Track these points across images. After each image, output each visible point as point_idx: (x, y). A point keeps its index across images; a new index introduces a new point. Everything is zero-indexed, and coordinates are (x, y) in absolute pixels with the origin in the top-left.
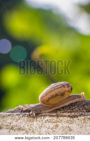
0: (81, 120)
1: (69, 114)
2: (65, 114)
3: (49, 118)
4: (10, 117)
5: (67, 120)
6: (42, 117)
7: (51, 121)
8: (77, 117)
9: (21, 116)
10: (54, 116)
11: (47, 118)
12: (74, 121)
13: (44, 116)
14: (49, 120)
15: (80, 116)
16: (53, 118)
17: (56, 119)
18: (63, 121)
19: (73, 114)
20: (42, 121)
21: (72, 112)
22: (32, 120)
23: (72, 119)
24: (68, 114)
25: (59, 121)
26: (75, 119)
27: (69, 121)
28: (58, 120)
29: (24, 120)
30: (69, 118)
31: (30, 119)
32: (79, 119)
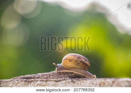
0: (63, 84)
1: (56, 79)
2: (52, 79)
3: (40, 83)
4: (12, 82)
6: (35, 82)
7: (41, 85)
8: (61, 81)
9: (19, 81)
10: (44, 81)
11: (38, 82)
13: (37, 81)
14: (40, 84)
15: (63, 80)
16: (43, 82)
17: (45, 83)
18: (50, 85)
19: (58, 79)
21: (58, 78)
23: (56, 83)
24: (54, 79)
26: (59, 83)
27: (54, 84)
28: (47, 84)
29: (21, 84)
30: (54, 82)
31: (26, 83)
32: (61, 83)
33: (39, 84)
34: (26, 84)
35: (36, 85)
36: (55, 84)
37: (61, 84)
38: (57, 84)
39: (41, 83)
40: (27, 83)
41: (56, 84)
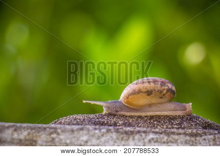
0: (209, 141)
3: (155, 136)
5: (186, 140)
6: (143, 134)
7: (159, 140)
9: (104, 130)
11: (151, 135)
12: (197, 142)
14: (155, 139)
16: (161, 136)
17: (166, 138)
18: (179, 141)
20: (144, 139)
22: (125, 138)
23: (193, 139)
25: (172, 140)
26: (198, 138)
28: (170, 139)
29: (111, 137)
30: (188, 138)
31: (122, 136)
32: (205, 139)
33: (153, 139)
34: (123, 138)
35: (146, 140)
36: (189, 141)
37: (204, 141)
38: (196, 140)
39: (158, 137)
40: (125, 135)
41: (193, 141)
